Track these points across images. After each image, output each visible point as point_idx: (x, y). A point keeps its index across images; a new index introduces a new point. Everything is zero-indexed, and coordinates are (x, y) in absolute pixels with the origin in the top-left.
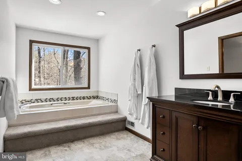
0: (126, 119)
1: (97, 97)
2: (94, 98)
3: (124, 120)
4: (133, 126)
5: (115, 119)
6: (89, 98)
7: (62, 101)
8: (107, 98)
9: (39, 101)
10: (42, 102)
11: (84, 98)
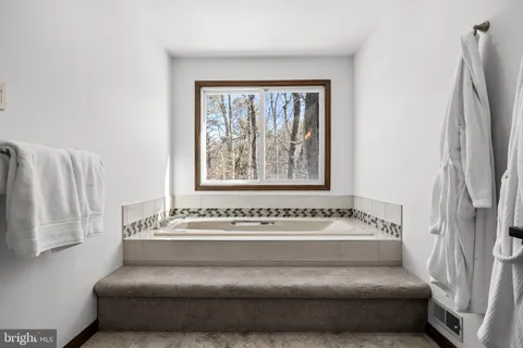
0: (430, 295)
1: (349, 213)
2: (341, 214)
3: (422, 298)
4: (457, 332)
5: (381, 290)
6: (328, 214)
7: (261, 215)
8: (374, 216)
9: (214, 212)
10: (220, 216)
11: (314, 213)
